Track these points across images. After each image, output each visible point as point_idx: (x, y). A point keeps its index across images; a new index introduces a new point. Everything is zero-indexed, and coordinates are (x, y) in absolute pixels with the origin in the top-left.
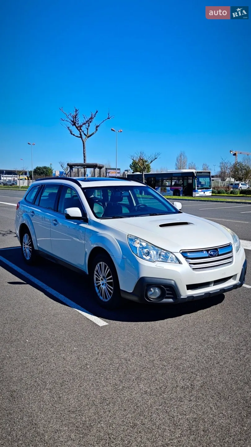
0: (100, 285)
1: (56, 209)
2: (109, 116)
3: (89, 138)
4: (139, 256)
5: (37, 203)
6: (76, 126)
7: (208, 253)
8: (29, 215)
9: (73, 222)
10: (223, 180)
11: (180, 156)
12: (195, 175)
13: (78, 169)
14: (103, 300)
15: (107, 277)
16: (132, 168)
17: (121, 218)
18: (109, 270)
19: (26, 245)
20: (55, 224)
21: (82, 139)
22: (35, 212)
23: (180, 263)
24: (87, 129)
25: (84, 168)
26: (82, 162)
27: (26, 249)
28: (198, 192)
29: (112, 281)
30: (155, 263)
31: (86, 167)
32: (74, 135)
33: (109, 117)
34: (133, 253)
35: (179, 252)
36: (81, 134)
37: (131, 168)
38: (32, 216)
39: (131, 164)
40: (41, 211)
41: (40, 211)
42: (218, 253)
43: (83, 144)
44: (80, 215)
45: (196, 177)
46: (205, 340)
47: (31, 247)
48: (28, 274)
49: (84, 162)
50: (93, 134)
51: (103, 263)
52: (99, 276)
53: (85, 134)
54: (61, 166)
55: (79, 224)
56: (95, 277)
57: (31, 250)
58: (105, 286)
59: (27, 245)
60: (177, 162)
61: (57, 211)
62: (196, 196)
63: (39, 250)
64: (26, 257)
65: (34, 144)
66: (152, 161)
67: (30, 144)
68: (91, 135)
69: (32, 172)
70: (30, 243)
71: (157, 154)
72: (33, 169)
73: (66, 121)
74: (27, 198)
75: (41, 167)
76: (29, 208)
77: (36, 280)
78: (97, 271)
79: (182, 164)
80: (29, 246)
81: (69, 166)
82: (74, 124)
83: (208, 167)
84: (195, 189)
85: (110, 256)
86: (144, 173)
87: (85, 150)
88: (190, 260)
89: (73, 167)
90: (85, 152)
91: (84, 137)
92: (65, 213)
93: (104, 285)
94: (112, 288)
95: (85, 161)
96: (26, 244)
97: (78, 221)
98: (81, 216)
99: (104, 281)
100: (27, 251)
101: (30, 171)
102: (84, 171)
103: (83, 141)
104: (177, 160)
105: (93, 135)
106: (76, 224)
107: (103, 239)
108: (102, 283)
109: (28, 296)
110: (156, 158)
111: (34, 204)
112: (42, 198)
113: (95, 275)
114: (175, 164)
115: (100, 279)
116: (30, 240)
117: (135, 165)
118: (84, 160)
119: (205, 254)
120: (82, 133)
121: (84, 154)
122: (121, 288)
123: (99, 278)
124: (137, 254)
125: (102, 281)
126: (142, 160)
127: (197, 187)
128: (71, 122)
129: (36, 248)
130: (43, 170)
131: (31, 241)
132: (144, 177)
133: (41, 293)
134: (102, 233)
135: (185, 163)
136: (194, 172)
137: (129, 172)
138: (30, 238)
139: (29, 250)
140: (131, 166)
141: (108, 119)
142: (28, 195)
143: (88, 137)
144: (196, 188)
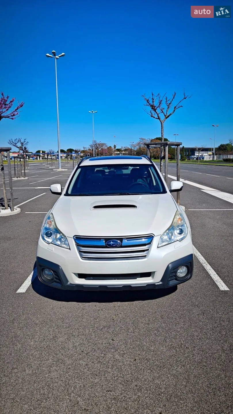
7: (106, 242)
21: (160, 120)
23: (70, 248)
30: (49, 245)
32: (154, 117)
33: (185, 97)
35: (72, 237)
36: (158, 116)
42: (122, 244)
50: (170, 115)
68: (169, 116)
73: (147, 106)
81: (146, 145)
82: (152, 108)
87: (163, 130)
89: (150, 146)
119: (103, 243)
121: (162, 133)
128: (150, 106)
141: (185, 99)
143: (167, 118)
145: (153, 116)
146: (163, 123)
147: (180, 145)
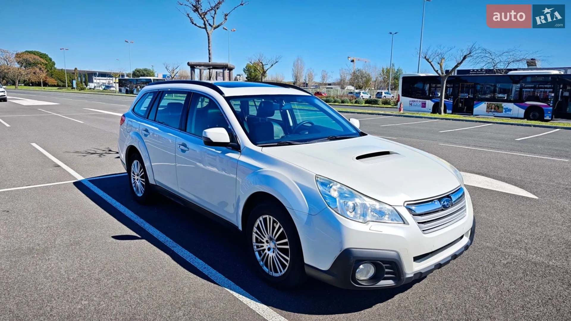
0: (265, 250)
1: (183, 128)
4: (339, 212)
5: (152, 116)
6: (198, 12)
7: (441, 204)
8: (141, 134)
9: (214, 150)
10: (343, 88)
11: (297, 61)
13: (200, 70)
14: (271, 273)
15: (278, 240)
16: (246, 72)
17: (290, 144)
18: (282, 229)
19: (136, 176)
20: (183, 151)
21: (206, 31)
22: (150, 131)
23: (404, 222)
24: (213, 18)
25: (209, 69)
26: (206, 61)
27: (136, 181)
29: (288, 247)
30: (368, 224)
31: (211, 67)
32: (195, 25)
33: (243, 3)
34: (328, 207)
35: (403, 205)
37: (244, 72)
38: (146, 135)
39: (245, 68)
40: (159, 129)
41: (157, 129)
42: (452, 202)
43: (208, 37)
44: (226, 139)
47: (144, 180)
48: (142, 220)
49: (209, 61)
50: (221, 24)
51: (272, 217)
52: (262, 236)
53: (210, 25)
54: (166, 68)
55: (224, 153)
56: (254, 235)
57: (144, 184)
58: (273, 252)
59: (138, 175)
60: (293, 68)
61: (185, 130)
63: (156, 185)
64: (136, 193)
65: (133, 43)
66: (272, 65)
67: (127, 42)
68: (218, 26)
69: (130, 74)
70: (143, 173)
71: (278, 57)
72: (132, 71)
74: (136, 110)
75: (141, 69)
76: (140, 124)
77: (154, 230)
78: (258, 228)
80: (142, 177)
83: (327, 74)
85: (285, 208)
87: (210, 45)
88: (419, 217)
90: (210, 48)
92: (204, 137)
93: (272, 250)
94: (288, 259)
95: (211, 60)
96: (136, 174)
97: (224, 148)
98: (229, 141)
99: (272, 245)
100: (138, 184)
101: (127, 73)
102: (210, 72)
103: (208, 34)
104: (294, 65)
105: (221, 26)
106: (220, 152)
107: (268, 179)
108: (268, 247)
109: (147, 264)
110: (277, 62)
111: (147, 118)
112: (159, 109)
113: (253, 233)
115: (264, 241)
116: (142, 170)
117: (249, 69)
118: (210, 58)
119: (438, 205)
120: (206, 23)
121: (209, 50)
122: (307, 261)
123: (263, 239)
124: (337, 208)
125: (268, 245)
126: (262, 63)
128: (192, 8)
129: (151, 181)
130: (143, 72)
131: (145, 171)
133: (167, 257)
134: (268, 171)
135: (302, 69)
137: (242, 76)
138: (143, 166)
139: (141, 183)
140: (244, 70)
141: (241, 6)
142: (136, 106)
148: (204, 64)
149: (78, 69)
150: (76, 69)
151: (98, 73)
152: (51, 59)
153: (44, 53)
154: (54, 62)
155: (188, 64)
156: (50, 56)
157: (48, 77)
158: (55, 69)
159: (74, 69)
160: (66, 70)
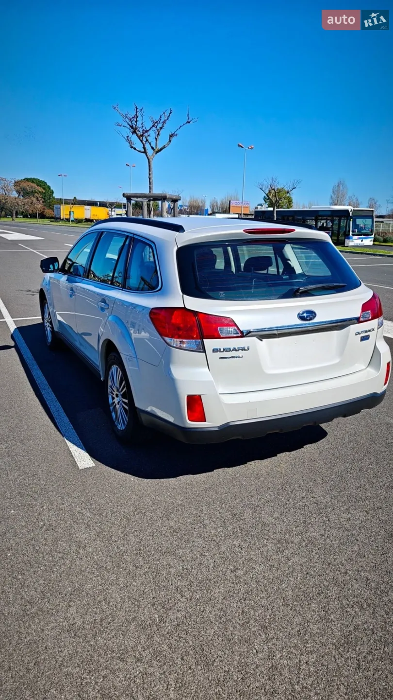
2: (189, 119)
3: (158, 154)
6: (137, 134)
12: (351, 215)
21: (147, 155)
24: (156, 139)
28: (352, 239)
31: (152, 199)
32: (135, 149)
33: (189, 121)
36: (144, 148)
37: (265, 200)
43: (149, 162)
45: (351, 217)
46: (235, 515)
49: (150, 192)
50: (164, 147)
53: (153, 148)
60: (332, 195)
62: (350, 245)
65: (135, 166)
67: (128, 165)
68: (161, 150)
73: (124, 126)
79: (340, 198)
82: (134, 132)
84: (349, 235)
86: (276, 210)
87: (151, 173)
89: (132, 200)
90: (151, 176)
91: (150, 152)
95: (151, 190)
104: (333, 191)
105: (163, 150)
110: (294, 188)
114: (330, 196)
118: (150, 188)
120: (147, 146)
121: (150, 179)
126: (274, 189)
127: (353, 231)
128: (130, 128)
132: (275, 215)
135: (344, 196)
136: (350, 210)
141: (188, 124)
143: (157, 152)
144: (351, 233)
145: (134, 147)
146: (151, 160)
147: (179, 201)
148: (140, 195)
149: (77, 199)
150: (75, 198)
151: (98, 203)
152: (49, 187)
153: (43, 180)
154: (52, 191)
155: (124, 195)
156: (48, 184)
157: (46, 208)
158: (54, 198)
159: (73, 198)
160: (64, 199)
